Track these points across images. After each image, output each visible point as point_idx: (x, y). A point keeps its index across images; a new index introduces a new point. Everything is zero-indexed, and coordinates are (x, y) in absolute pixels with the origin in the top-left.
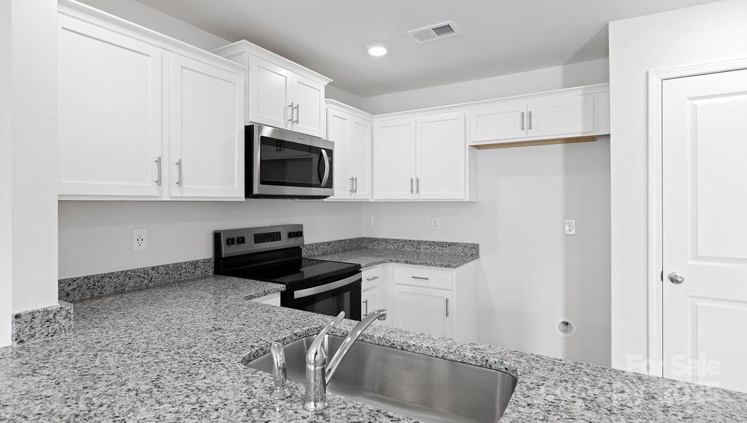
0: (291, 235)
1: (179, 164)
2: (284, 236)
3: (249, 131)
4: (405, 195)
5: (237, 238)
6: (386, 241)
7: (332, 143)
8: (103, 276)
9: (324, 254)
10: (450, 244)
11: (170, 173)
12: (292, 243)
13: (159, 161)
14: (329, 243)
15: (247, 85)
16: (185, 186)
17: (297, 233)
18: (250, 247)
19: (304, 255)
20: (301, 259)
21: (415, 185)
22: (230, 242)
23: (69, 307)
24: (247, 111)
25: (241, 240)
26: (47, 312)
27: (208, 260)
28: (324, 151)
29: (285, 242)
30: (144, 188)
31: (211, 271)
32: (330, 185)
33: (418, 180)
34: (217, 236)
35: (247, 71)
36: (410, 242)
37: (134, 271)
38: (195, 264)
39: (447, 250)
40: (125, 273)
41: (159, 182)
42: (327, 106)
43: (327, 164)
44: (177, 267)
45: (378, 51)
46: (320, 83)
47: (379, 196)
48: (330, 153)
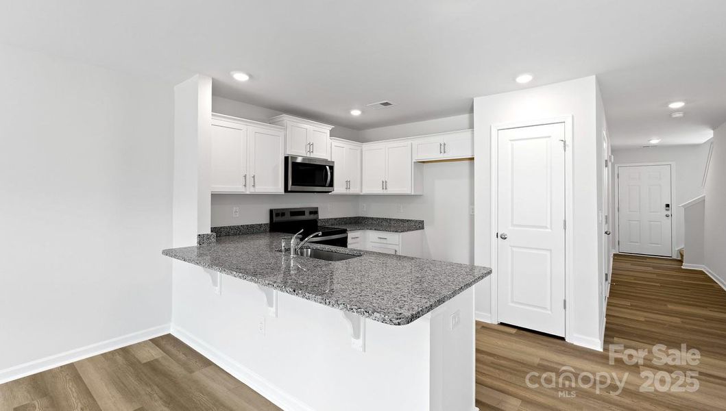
0: (311, 213)
1: (254, 177)
2: (307, 213)
3: (286, 159)
4: (378, 190)
5: (281, 213)
6: (372, 219)
7: (333, 162)
8: (221, 228)
9: (332, 225)
10: (408, 221)
11: (250, 181)
12: (312, 217)
13: (245, 176)
14: (335, 219)
15: (285, 136)
16: (257, 187)
17: (315, 212)
18: (288, 218)
19: (319, 224)
20: (318, 226)
21: (384, 185)
22: (277, 215)
23: (215, 234)
24: (285, 149)
25: (283, 214)
26: (208, 235)
27: (267, 224)
28: (328, 167)
29: (307, 217)
30: (238, 188)
31: (268, 230)
32: (331, 185)
33: (386, 182)
34: (271, 211)
35: (286, 129)
36: (386, 220)
37: (234, 227)
38: (260, 225)
39: (406, 224)
40: (230, 227)
41: (245, 186)
42: (331, 141)
43: (329, 173)
44: (252, 226)
45: (356, 113)
46: (327, 129)
47: (366, 191)
48: (332, 168)
